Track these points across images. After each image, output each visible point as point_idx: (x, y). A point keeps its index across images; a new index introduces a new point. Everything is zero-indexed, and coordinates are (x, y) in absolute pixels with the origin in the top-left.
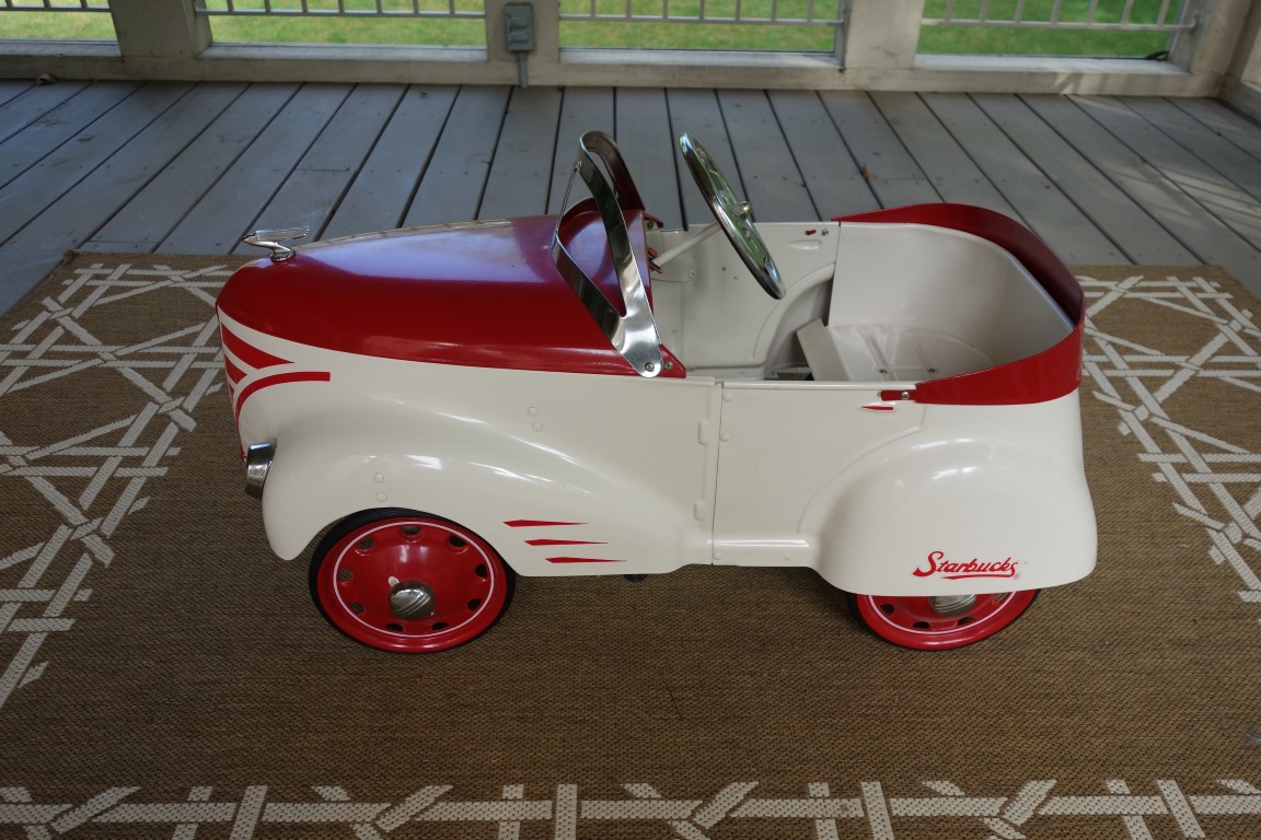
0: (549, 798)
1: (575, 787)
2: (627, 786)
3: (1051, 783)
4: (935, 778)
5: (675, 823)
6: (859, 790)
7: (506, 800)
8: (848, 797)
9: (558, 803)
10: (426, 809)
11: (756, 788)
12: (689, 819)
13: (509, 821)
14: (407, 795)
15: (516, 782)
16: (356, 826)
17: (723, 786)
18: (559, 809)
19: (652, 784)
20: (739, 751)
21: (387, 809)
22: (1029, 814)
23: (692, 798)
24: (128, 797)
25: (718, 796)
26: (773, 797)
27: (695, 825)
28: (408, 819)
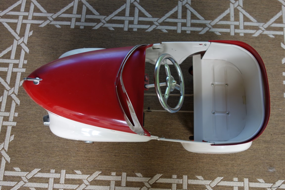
0: (121, 176)
1: (126, 173)
2: (136, 174)
3: (222, 178)
4: (199, 175)
5: (145, 183)
6: (182, 177)
7: (112, 176)
8: (180, 179)
9: (122, 177)
10: (97, 177)
11: (162, 176)
12: (148, 182)
13: (113, 180)
14: (93, 173)
15: (114, 171)
16: (84, 180)
17: (155, 175)
18: (122, 178)
19: (141, 173)
20: (160, 166)
21: (89, 176)
22: (215, 185)
23: (149, 177)
24: (39, 171)
25: (154, 177)
26: (165, 178)
27: (149, 183)
28: (93, 179)
